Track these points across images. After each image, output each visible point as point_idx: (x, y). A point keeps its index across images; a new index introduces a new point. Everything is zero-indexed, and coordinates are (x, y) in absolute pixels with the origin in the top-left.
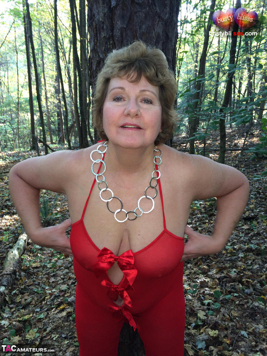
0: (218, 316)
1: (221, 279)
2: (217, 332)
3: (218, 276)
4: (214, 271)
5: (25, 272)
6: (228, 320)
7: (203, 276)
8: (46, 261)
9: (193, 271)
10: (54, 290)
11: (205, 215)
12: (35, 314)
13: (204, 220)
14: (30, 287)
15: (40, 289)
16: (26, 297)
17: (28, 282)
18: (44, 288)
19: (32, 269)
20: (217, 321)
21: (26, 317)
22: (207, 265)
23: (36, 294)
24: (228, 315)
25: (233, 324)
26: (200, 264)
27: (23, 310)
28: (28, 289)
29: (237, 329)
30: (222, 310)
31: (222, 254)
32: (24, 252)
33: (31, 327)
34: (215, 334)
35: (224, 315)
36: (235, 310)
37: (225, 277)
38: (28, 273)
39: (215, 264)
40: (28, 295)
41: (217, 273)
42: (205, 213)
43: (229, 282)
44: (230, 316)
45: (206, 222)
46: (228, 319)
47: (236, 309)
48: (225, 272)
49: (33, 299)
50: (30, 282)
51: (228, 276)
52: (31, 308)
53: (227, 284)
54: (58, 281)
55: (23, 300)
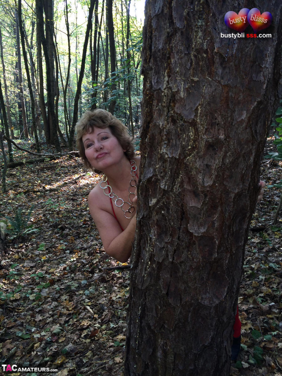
5: (3, 308)
10: (43, 333)
14: (12, 331)
15: (24, 332)
16: (9, 346)
17: (8, 322)
19: (11, 303)
23: (20, 340)
28: (10, 334)
38: (7, 308)
40: (11, 343)
48: (251, 301)
49: (18, 348)
50: (11, 322)
55: (5, 350)
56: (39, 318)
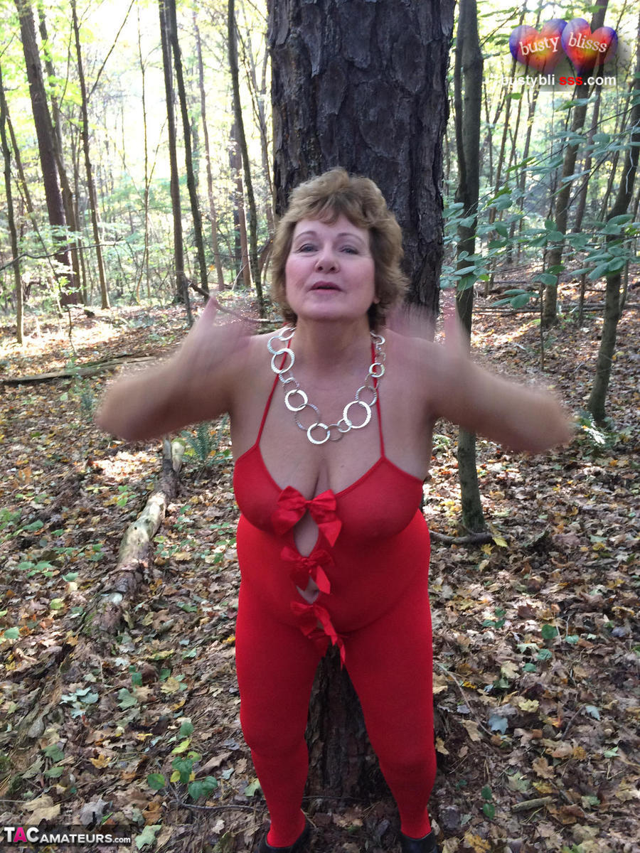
0: (544, 675)
1: (566, 604)
2: (536, 703)
3: (560, 598)
4: (555, 588)
5: (162, 570)
6: (565, 683)
7: (528, 596)
8: (204, 549)
9: (508, 586)
10: (217, 607)
11: (557, 467)
12: (178, 650)
13: (552, 477)
14: (170, 599)
15: (189, 604)
16: (163, 618)
17: (167, 588)
18: (198, 603)
19: (175, 565)
20: (540, 683)
21: (163, 654)
22: (543, 575)
23: (182, 612)
24: (566, 673)
25: (574, 691)
26: (526, 572)
27: (157, 641)
28: (166, 602)
29: (580, 701)
30: (555, 664)
31: (579, 553)
32: (159, 529)
33: (172, 672)
34: (532, 707)
35: (556, 674)
36: (581, 665)
37: (575, 600)
38: (168, 571)
39: (560, 573)
40: (168, 614)
41: (559, 592)
42: (558, 461)
43: (583, 611)
44: (569, 676)
45: (557, 482)
46: (563, 680)
47: (585, 664)
48: (578, 590)
49: (176, 621)
50: (171, 589)
51: (582, 599)
52: (171, 639)
53: (577, 615)
54: (226, 591)
55: (157, 622)
56: (215, 587)
